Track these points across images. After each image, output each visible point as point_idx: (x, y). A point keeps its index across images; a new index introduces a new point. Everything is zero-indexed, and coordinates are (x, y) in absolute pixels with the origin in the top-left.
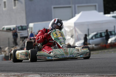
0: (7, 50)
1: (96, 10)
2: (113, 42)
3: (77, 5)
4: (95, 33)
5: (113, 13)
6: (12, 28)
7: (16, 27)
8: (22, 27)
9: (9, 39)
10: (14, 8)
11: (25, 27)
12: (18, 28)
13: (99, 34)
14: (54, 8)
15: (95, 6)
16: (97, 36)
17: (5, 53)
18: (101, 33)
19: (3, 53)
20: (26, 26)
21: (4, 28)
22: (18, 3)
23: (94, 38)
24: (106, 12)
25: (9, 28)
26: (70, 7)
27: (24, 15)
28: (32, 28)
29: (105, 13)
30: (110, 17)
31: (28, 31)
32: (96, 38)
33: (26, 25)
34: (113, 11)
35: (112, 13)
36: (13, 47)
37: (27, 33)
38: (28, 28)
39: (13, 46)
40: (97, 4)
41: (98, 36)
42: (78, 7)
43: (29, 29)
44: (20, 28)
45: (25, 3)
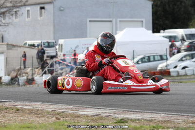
0: (30, 71)
1: (142, 27)
2: (163, 68)
3: (119, 20)
4: (142, 56)
5: (164, 32)
6: (36, 44)
7: (41, 43)
8: (49, 43)
9: (33, 57)
10: (39, 18)
11: (52, 44)
12: (44, 44)
13: (147, 58)
14: (90, 21)
15: (142, 21)
16: (144, 60)
17: (27, 75)
18: (149, 57)
19: (24, 75)
20: (54, 43)
21: (26, 43)
22: (44, 13)
23: (140, 62)
24: (155, 30)
25: (32, 44)
26: (111, 21)
27: (52, 28)
28: (62, 45)
29: (154, 32)
30: (160, 36)
31: (56, 49)
32: (143, 62)
33: (54, 41)
34: (164, 30)
35: (162, 31)
36: (37, 68)
37: (55, 51)
38: (56, 45)
39: (38, 66)
40: (144, 20)
41: (146, 60)
42: (120, 21)
43: (57, 47)
44: (47, 44)
45: (54, 13)
